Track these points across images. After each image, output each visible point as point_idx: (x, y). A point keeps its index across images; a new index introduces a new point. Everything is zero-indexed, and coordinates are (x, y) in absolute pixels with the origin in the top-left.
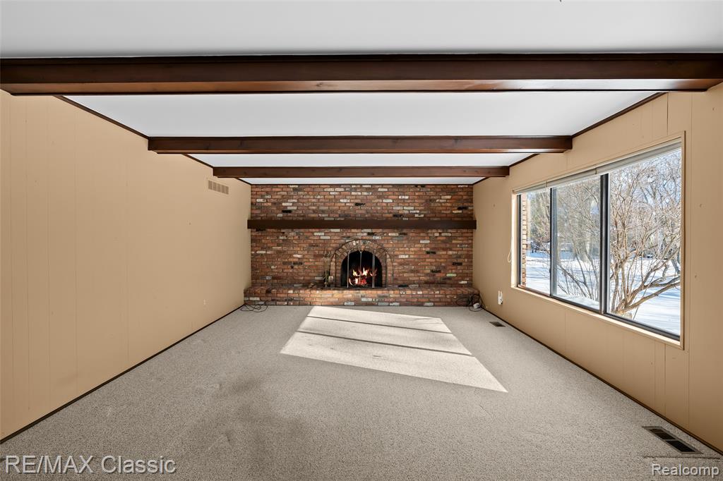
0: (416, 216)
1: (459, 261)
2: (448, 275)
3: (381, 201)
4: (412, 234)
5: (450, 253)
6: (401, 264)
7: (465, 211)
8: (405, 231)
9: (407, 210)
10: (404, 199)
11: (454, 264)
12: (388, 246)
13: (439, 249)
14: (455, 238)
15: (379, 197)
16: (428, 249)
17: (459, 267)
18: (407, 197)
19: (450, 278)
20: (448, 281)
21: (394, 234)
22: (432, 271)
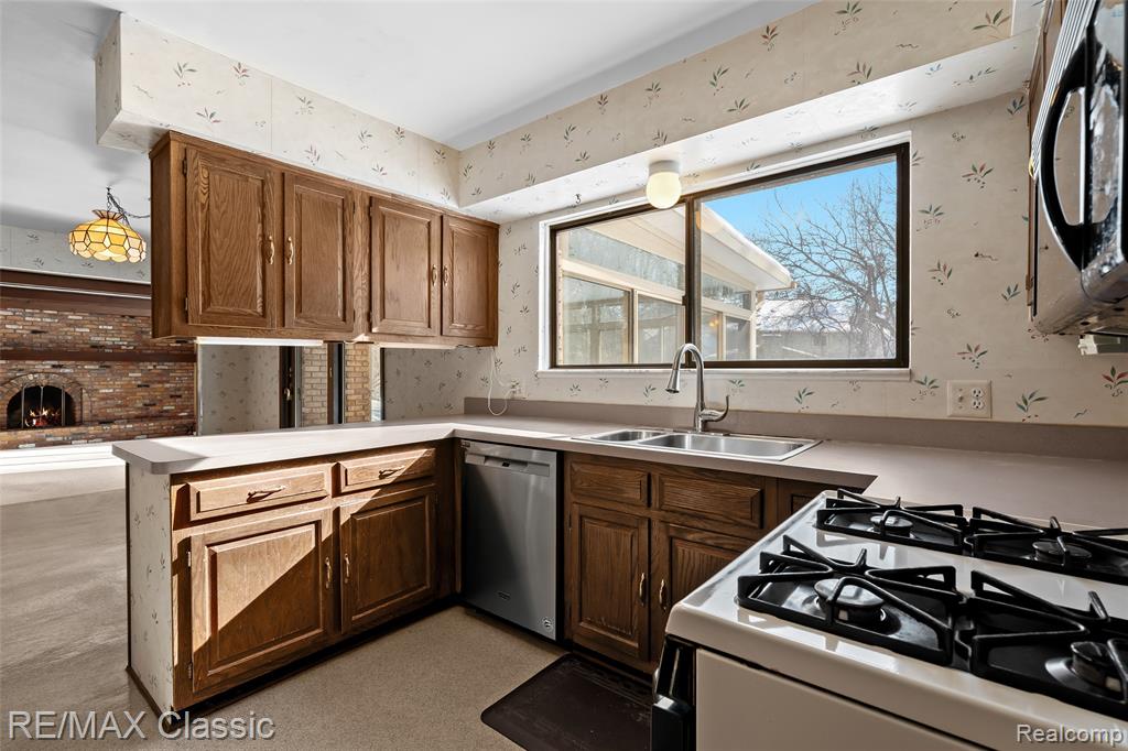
0: (123, 347)
1: (178, 393)
2: (165, 408)
3: (72, 329)
4: (117, 366)
5: (168, 385)
6: (103, 399)
7: (184, 345)
8: (107, 363)
9: (109, 341)
10: (106, 330)
11: (172, 396)
12: (85, 380)
13: (153, 382)
14: (174, 371)
15: (70, 325)
16: (139, 383)
17: (178, 400)
18: (111, 328)
19: (167, 411)
20: (164, 414)
21: (92, 367)
22: (145, 405)
